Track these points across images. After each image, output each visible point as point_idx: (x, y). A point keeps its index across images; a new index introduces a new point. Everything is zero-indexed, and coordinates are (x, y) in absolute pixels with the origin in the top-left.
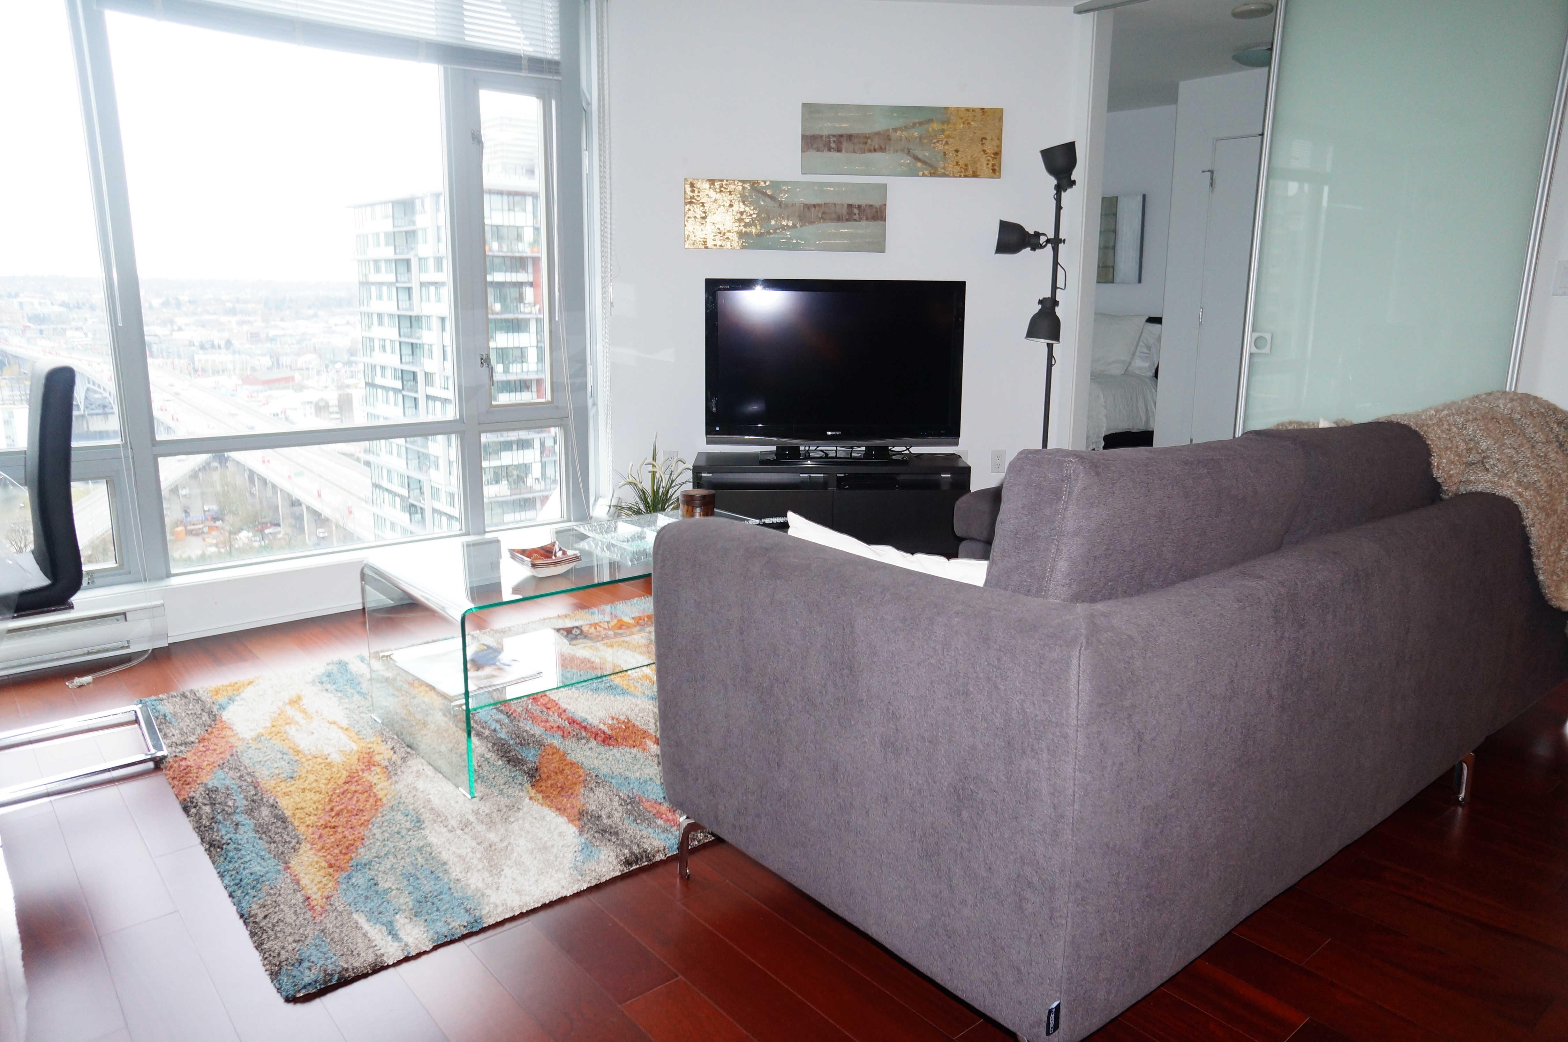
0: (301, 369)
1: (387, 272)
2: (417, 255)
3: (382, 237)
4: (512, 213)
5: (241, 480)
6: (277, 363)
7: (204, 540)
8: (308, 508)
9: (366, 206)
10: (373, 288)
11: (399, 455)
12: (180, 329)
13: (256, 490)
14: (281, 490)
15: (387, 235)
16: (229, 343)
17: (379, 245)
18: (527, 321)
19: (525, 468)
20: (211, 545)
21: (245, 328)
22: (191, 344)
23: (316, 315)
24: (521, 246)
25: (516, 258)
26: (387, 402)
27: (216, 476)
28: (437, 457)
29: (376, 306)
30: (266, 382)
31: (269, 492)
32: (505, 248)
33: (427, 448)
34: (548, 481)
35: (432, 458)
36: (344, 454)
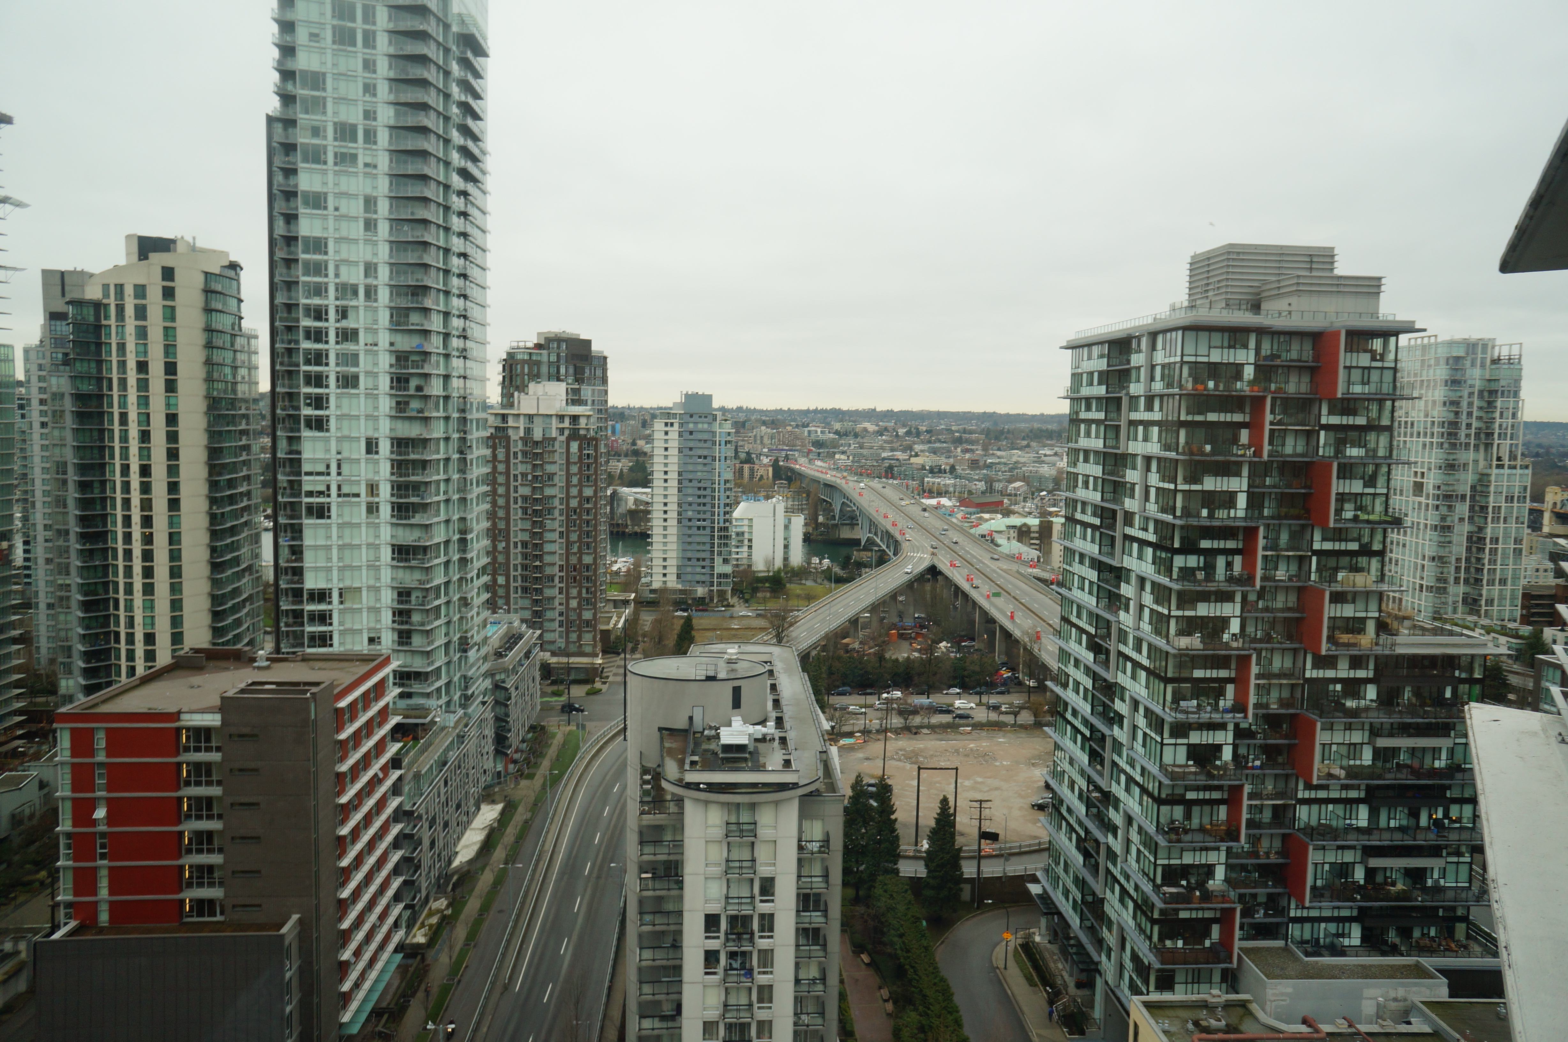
0: (1010, 495)
1: (1097, 410)
2: (1128, 394)
3: (1096, 375)
4: (1232, 350)
5: (946, 594)
6: (990, 489)
7: (911, 644)
8: (1001, 627)
9: (1083, 346)
10: (1082, 426)
11: (1090, 593)
12: (917, 455)
13: (958, 603)
14: (980, 607)
15: (1101, 373)
16: (953, 469)
17: (1091, 384)
18: (1239, 464)
19: (1224, 622)
20: (916, 650)
21: (967, 456)
22: (923, 468)
23: (1028, 446)
24: (1239, 385)
25: (1233, 396)
26: (1085, 539)
27: (928, 587)
28: (1129, 599)
29: (1083, 443)
30: (979, 505)
31: (969, 608)
32: (1221, 387)
33: (1119, 587)
34: (1247, 639)
35: (1123, 600)
36: (1039, 579)
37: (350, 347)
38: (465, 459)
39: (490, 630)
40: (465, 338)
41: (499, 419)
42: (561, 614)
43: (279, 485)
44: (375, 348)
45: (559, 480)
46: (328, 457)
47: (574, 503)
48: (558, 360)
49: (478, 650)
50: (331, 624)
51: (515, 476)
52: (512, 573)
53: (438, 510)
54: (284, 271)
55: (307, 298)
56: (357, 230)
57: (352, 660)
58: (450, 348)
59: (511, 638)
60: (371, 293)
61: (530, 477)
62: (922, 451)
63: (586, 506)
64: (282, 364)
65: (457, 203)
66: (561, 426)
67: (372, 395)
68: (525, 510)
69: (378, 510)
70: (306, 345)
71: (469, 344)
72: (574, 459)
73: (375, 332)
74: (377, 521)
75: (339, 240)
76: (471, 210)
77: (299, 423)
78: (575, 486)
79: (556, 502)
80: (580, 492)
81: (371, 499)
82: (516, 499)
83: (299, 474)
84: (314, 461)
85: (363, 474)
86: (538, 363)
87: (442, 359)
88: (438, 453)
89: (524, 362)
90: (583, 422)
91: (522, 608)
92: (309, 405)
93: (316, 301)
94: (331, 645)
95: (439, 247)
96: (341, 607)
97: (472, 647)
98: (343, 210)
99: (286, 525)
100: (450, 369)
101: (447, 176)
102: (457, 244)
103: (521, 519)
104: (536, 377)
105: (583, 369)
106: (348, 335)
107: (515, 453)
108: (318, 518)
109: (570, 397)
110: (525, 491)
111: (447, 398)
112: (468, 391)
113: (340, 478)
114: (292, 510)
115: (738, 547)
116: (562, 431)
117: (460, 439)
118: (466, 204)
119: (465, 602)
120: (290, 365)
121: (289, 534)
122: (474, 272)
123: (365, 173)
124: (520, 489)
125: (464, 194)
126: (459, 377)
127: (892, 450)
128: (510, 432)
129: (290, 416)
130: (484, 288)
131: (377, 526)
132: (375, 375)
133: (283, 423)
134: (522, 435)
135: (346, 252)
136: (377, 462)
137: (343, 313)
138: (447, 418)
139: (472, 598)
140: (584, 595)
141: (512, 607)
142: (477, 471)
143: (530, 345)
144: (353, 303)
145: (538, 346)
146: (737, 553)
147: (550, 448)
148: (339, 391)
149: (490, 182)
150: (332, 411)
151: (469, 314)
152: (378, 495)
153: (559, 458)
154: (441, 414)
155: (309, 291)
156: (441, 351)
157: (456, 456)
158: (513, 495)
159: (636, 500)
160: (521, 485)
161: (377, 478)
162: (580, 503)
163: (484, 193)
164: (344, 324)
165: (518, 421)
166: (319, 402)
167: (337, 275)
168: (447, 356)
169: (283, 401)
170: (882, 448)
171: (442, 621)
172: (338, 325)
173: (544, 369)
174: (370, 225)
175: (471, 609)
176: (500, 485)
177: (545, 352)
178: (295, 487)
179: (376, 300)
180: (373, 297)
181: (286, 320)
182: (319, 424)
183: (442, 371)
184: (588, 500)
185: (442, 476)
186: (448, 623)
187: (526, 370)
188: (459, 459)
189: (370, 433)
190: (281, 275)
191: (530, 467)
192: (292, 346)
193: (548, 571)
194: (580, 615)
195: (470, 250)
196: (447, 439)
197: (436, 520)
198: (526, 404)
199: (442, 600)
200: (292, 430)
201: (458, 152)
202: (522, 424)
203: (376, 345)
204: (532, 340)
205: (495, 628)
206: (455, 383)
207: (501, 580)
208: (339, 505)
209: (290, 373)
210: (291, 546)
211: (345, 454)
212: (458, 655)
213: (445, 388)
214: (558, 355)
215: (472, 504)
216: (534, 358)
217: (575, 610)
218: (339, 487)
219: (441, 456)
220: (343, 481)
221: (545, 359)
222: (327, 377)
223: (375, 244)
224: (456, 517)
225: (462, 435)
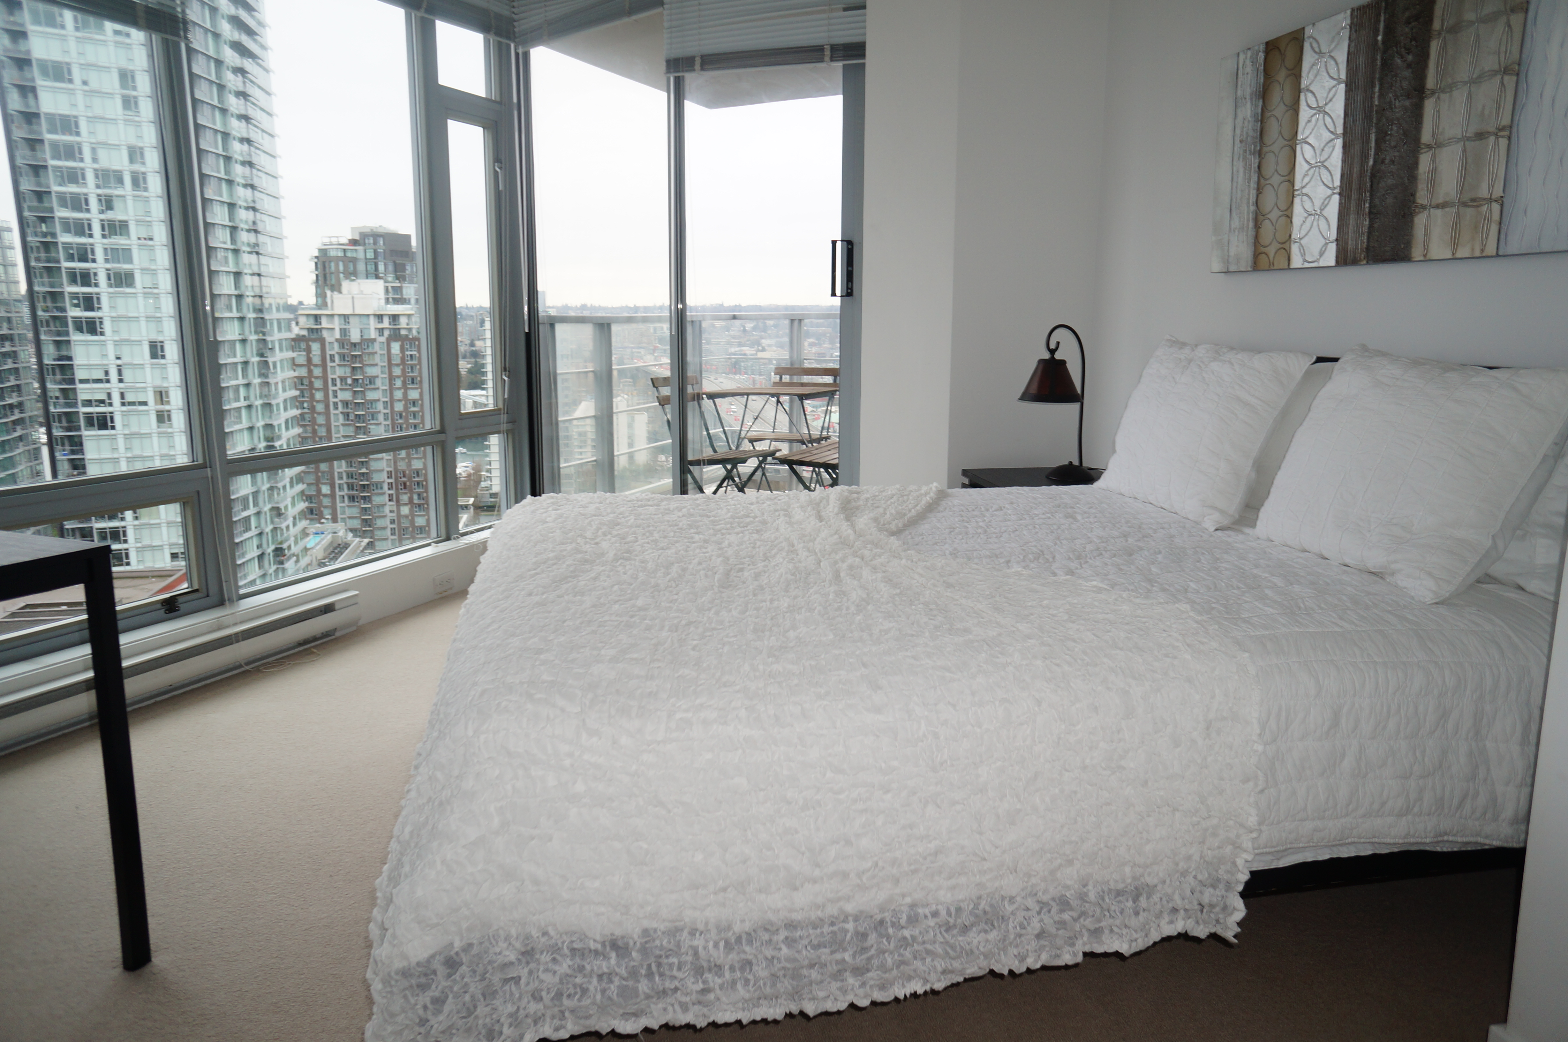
37: (119, 241)
38: (266, 362)
39: (311, 541)
40: (256, 231)
41: (312, 320)
42: (392, 522)
43: (50, 394)
44: (150, 243)
45: (382, 383)
46: (105, 362)
47: (399, 407)
48: (376, 257)
49: (297, 561)
50: (126, 541)
51: (334, 380)
52: (337, 482)
53: (240, 417)
54: (28, 152)
55: (60, 185)
56: (115, 108)
57: (147, 577)
58: (239, 243)
59: (336, 548)
60: (138, 181)
61: (349, 381)
62: (769, 346)
63: (413, 409)
64: (38, 259)
65: (232, 81)
66: (380, 326)
67: (151, 293)
68: (347, 415)
69: (169, 419)
70: (65, 238)
71: (261, 239)
72: (396, 360)
73: (149, 224)
74: (170, 430)
75: (92, 119)
76: (251, 90)
77: (67, 326)
78: (399, 389)
79: (380, 406)
80: (405, 395)
81: (161, 407)
82: (336, 404)
83: (72, 381)
84: (90, 367)
85: (149, 380)
86: (354, 260)
87: (230, 255)
88: (235, 356)
89: (337, 259)
90: (403, 321)
91: (350, 518)
92: (77, 306)
93: (73, 189)
94: (128, 564)
95: (216, 131)
96: (137, 522)
97: (289, 559)
98: (94, 84)
99: (62, 438)
100: (241, 266)
101: (218, 50)
102: (237, 127)
103: (343, 425)
104: (352, 274)
105: (404, 265)
106: (115, 228)
107: (332, 356)
108: (99, 429)
109: (391, 296)
110: (346, 396)
111: (240, 297)
112: (264, 290)
113: (121, 385)
114: (69, 421)
115: (581, 447)
116: (381, 331)
117: (258, 341)
118: (244, 83)
119: (277, 512)
120: (48, 261)
121: (68, 448)
122: (260, 159)
123: (116, 42)
124: (339, 393)
125: (240, 71)
126: (253, 274)
127: (740, 345)
128: (325, 334)
129: (55, 318)
130: (276, 177)
131: (170, 436)
132: (154, 273)
133: (48, 325)
134: (338, 336)
135: (102, 133)
136: (164, 367)
137: (108, 203)
138: (242, 319)
139: (286, 507)
140: (416, 502)
141: (340, 516)
142: (282, 375)
143: (344, 240)
144: (119, 192)
145: (353, 242)
146: (581, 453)
147: (370, 350)
148: (111, 290)
149: (272, 59)
150: (105, 312)
151: (258, 206)
152: (168, 403)
153: (380, 360)
154: (235, 314)
155: (62, 177)
156: (229, 245)
157: (256, 359)
158: (332, 400)
159: (475, 403)
160: (340, 389)
161: (165, 385)
162: (406, 407)
163: (267, 71)
164: (110, 215)
165: (332, 322)
166: (89, 303)
167: (95, 160)
168: (236, 252)
169: (45, 301)
170: (730, 344)
171: (253, 532)
172: (103, 216)
173: (361, 267)
174: (129, 103)
175: (286, 520)
176: (318, 390)
177: (360, 248)
178: (68, 395)
179: (146, 189)
180: (142, 185)
181: (36, 209)
182: (92, 327)
183: (232, 268)
184: (414, 403)
185: (241, 381)
186: (260, 534)
187: (341, 268)
188: (259, 362)
189: (154, 337)
190: (24, 158)
191: (348, 370)
192: (49, 239)
193: (376, 478)
194: (412, 522)
195: (255, 135)
196: (244, 341)
197: (237, 427)
198: (340, 303)
199: (252, 510)
200: (59, 334)
201: (229, 22)
202: (337, 324)
203: (151, 239)
204: (345, 235)
205: (318, 538)
206: (248, 281)
207: (325, 489)
208: (124, 414)
209: (49, 269)
210: (71, 460)
211: (126, 359)
212: (274, 568)
213: (237, 286)
214: (375, 252)
215: (278, 409)
216: (349, 254)
217: (406, 516)
218: (122, 396)
219: (239, 359)
220: (126, 388)
221: (361, 255)
222: (95, 274)
223: (138, 125)
224: (260, 424)
225: (261, 336)
